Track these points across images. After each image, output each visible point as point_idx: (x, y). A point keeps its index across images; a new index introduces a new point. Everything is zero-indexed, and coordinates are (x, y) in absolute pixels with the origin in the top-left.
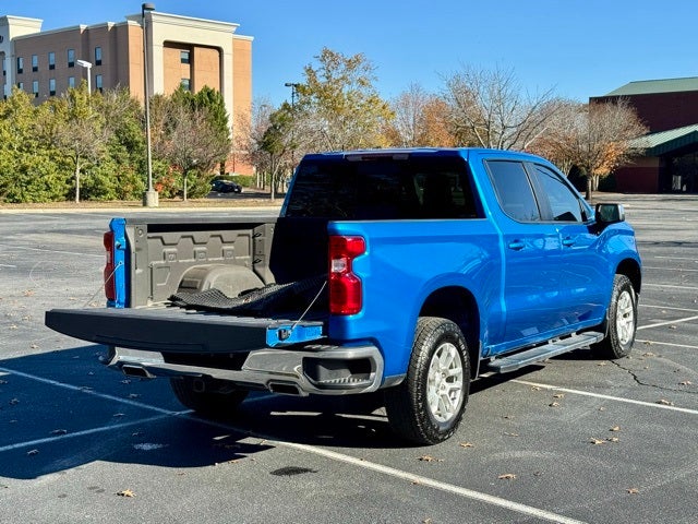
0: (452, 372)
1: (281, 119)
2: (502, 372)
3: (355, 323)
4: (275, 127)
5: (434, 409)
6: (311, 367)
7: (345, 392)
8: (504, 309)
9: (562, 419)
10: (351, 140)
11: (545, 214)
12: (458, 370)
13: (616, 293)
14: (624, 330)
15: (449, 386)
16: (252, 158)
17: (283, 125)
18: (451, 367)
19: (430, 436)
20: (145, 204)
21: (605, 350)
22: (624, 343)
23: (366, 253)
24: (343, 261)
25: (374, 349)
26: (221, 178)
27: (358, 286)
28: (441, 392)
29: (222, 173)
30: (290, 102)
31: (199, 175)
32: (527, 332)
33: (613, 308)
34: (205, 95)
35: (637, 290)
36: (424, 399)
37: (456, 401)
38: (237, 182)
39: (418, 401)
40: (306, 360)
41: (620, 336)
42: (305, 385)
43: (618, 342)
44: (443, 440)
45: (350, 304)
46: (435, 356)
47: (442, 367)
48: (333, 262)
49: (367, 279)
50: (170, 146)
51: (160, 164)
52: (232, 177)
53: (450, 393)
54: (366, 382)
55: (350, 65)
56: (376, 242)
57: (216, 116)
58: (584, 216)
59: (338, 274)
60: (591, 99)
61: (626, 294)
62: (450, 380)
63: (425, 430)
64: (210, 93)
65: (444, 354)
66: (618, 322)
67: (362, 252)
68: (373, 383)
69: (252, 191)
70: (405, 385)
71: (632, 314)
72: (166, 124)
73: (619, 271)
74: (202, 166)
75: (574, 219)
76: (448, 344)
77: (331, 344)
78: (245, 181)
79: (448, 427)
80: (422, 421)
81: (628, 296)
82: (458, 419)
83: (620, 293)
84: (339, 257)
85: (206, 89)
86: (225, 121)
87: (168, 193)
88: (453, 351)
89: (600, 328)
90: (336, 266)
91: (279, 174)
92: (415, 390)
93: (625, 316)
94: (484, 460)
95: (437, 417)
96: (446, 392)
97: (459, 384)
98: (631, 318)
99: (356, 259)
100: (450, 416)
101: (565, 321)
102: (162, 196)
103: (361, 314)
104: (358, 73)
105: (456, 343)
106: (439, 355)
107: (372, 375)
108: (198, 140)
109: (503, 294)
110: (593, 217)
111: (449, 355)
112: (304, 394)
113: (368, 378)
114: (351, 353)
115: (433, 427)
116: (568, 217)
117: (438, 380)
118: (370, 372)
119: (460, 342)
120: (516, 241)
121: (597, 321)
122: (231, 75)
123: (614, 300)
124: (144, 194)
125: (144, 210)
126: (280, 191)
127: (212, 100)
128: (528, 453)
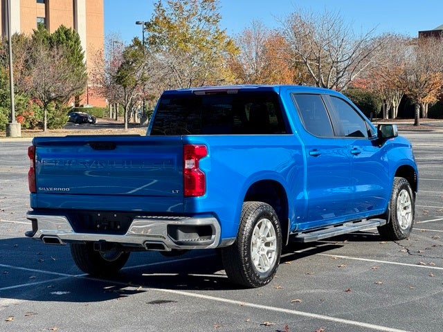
0: (268, 239)
1: (133, 55)
2: (305, 241)
3: (201, 202)
4: (128, 62)
5: (256, 263)
6: (172, 231)
7: (195, 247)
8: (307, 198)
9: (348, 274)
10: (198, 74)
11: (338, 132)
12: (273, 238)
13: (396, 191)
14: (404, 218)
15: (267, 249)
16: (107, 91)
17: (135, 61)
18: (268, 236)
19: (253, 281)
20: (8, 135)
21: (389, 233)
22: (404, 228)
23: (208, 156)
24: (192, 161)
25: (214, 219)
26: (76, 110)
27: (203, 177)
28: (261, 253)
29: (77, 105)
30: (141, 39)
31: (57, 108)
32: (326, 216)
33: (393, 202)
34: (63, 34)
35: (415, 189)
36: (249, 255)
37: (272, 259)
38: (90, 114)
39: (245, 257)
40: (169, 227)
41: (400, 223)
42: (169, 243)
43: (398, 227)
44: (263, 285)
45: (198, 189)
46: (256, 227)
47: (262, 235)
48: (187, 162)
49: (209, 173)
50: (30, 81)
51: (20, 97)
52: (86, 109)
53: (268, 253)
54: (208, 241)
56: (214, 148)
57: (73, 53)
58: (369, 133)
59: (189, 170)
60: (420, 32)
61: (405, 192)
62: (267, 244)
63: (250, 276)
64: (67, 33)
65: (263, 227)
66: (398, 212)
67: (205, 155)
68: (214, 242)
69: (105, 121)
70: (236, 246)
71: (410, 207)
72: (27, 61)
73: (397, 174)
74: (59, 99)
75: (363, 136)
76: (265, 220)
77: (185, 216)
78: (99, 113)
79: (266, 276)
80: (248, 270)
81: (406, 193)
82: (273, 271)
83: (400, 191)
84: (190, 159)
85: (62, 27)
86: (81, 57)
87: (28, 125)
88: (270, 224)
89: (384, 216)
90: (188, 164)
91: (131, 105)
92: (243, 249)
93: (405, 208)
94: (289, 294)
95: (258, 269)
96: (265, 253)
97: (274, 247)
98: (410, 210)
99: (201, 160)
100: (267, 269)
101: (356, 209)
102: (24, 127)
103: (205, 196)
105: (271, 219)
106: (259, 226)
107: (213, 236)
108: (57, 76)
109: (305, 187)
110: (376, 134)
111: (266, 227)
112: (168, 249)
113: (210, 238)
114: (199, 222)
115: (255, 275)
116: (358, 134)
117: (259, 244)
118: (211, 235)
119: (274, 219)
120: (315, 150)
121: (382, 211)
122: (84, 14)
123: (395, 196)
124: (8, 126)
125: (8, 140)
126: (132, 121)
127: (68, 38)
128: (319, 290)
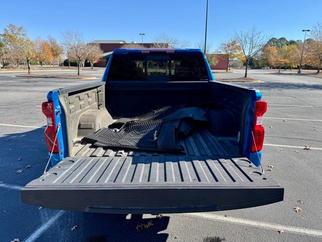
55: (20, 29)
104: (22, 32)
